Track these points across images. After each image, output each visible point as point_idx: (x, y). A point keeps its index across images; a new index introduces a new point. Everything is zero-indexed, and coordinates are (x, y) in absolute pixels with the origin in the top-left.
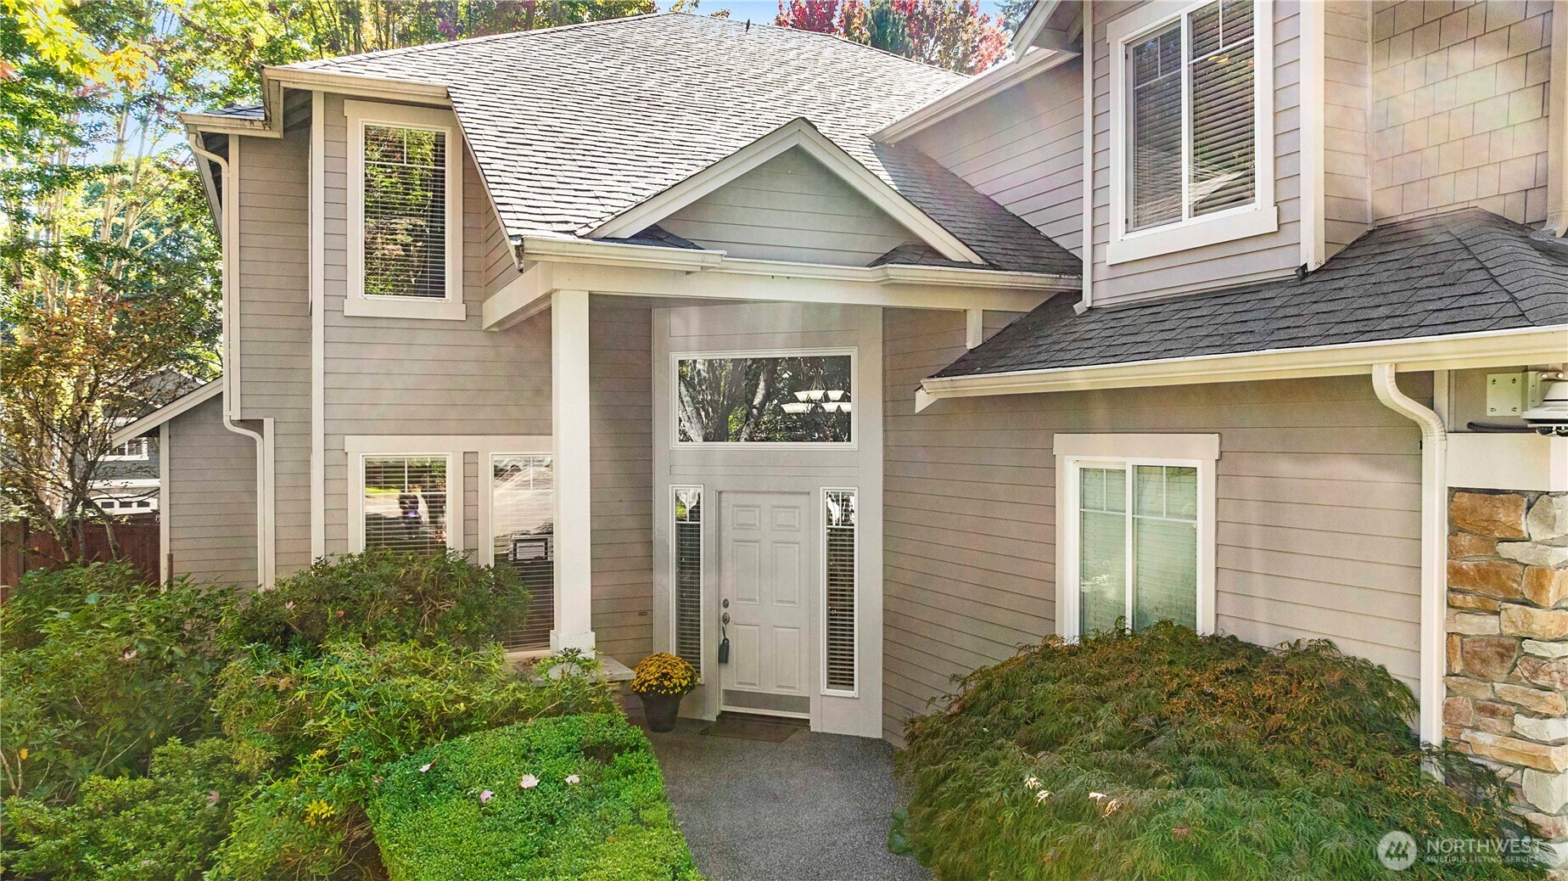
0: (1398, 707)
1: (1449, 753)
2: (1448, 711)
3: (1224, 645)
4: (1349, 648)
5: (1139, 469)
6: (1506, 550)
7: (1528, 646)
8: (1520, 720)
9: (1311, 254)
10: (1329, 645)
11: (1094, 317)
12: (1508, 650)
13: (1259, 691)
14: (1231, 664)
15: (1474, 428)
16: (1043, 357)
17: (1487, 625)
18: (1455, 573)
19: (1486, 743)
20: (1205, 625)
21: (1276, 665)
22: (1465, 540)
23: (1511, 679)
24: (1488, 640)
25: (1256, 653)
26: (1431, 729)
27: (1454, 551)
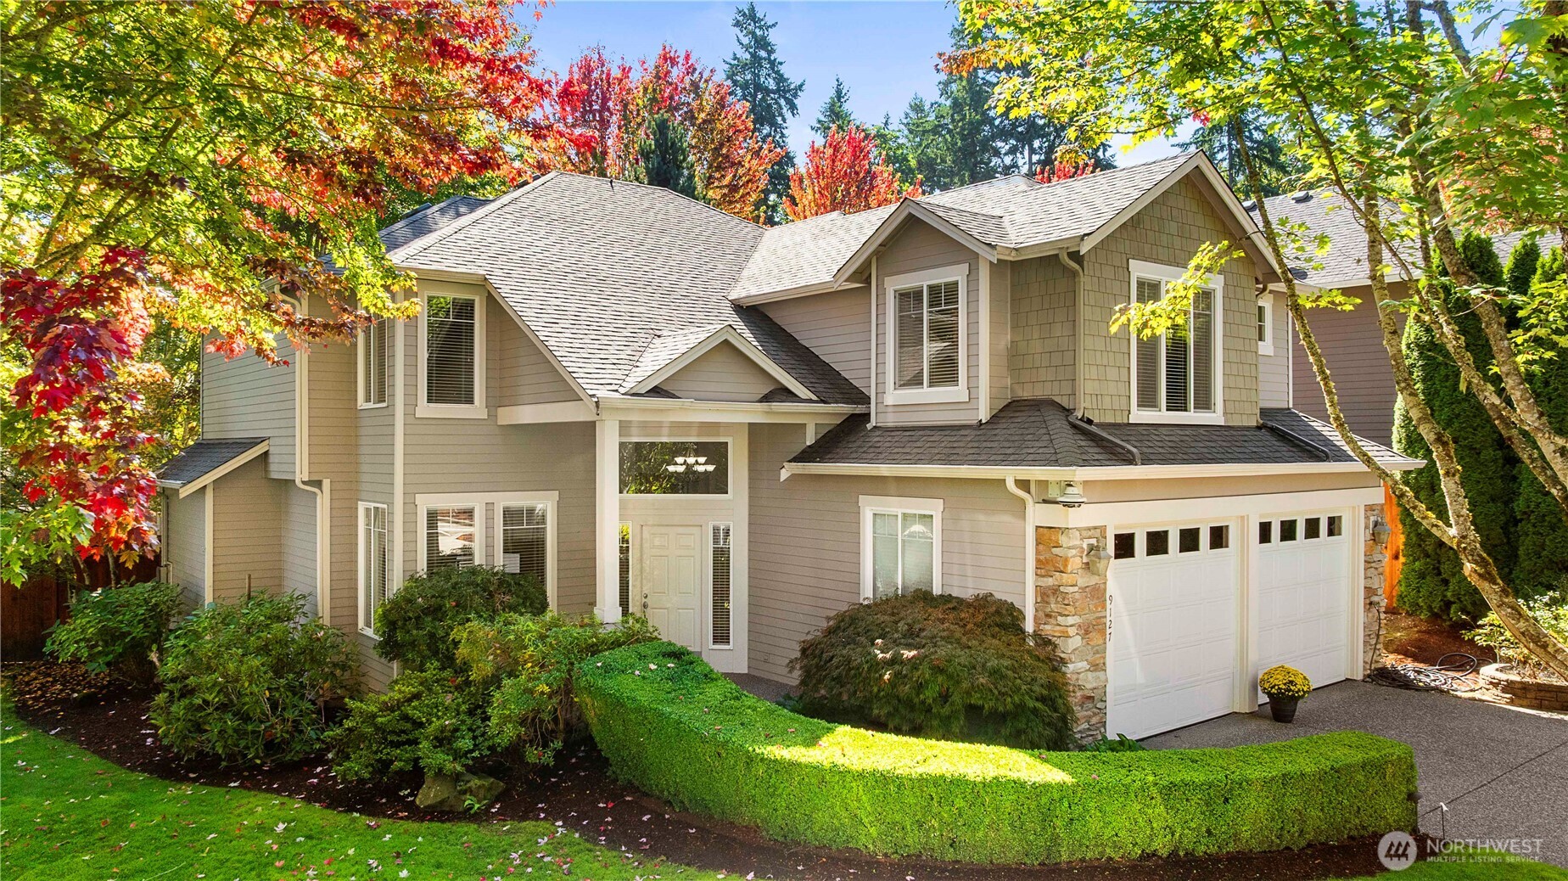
0: (1018, 619)
1: (1036, 635)
2: (1036, 618)
3: (946, 599)
4: (998, 596)
5: (904, 515)
6: (1055, 551)
7: (1062, 589)
8: (1059, 618)
9: (984, 415)
10: (991, 595)
11: (878, 433)
12: (1055, 590)
13: (963, 615)
14: (951, 606)
15: (1045, 501)
16: (854, 455)
17: (1050, 582)
18: (1038, 561)
19: (1048, 629)
20: (937, 590)
21: (969, 605)
22: (1041, 547)
23: (1057, 602)
24: (1049, 588)
25: (960, 601)
26: (1029, 627)
27: (1038, 552)
